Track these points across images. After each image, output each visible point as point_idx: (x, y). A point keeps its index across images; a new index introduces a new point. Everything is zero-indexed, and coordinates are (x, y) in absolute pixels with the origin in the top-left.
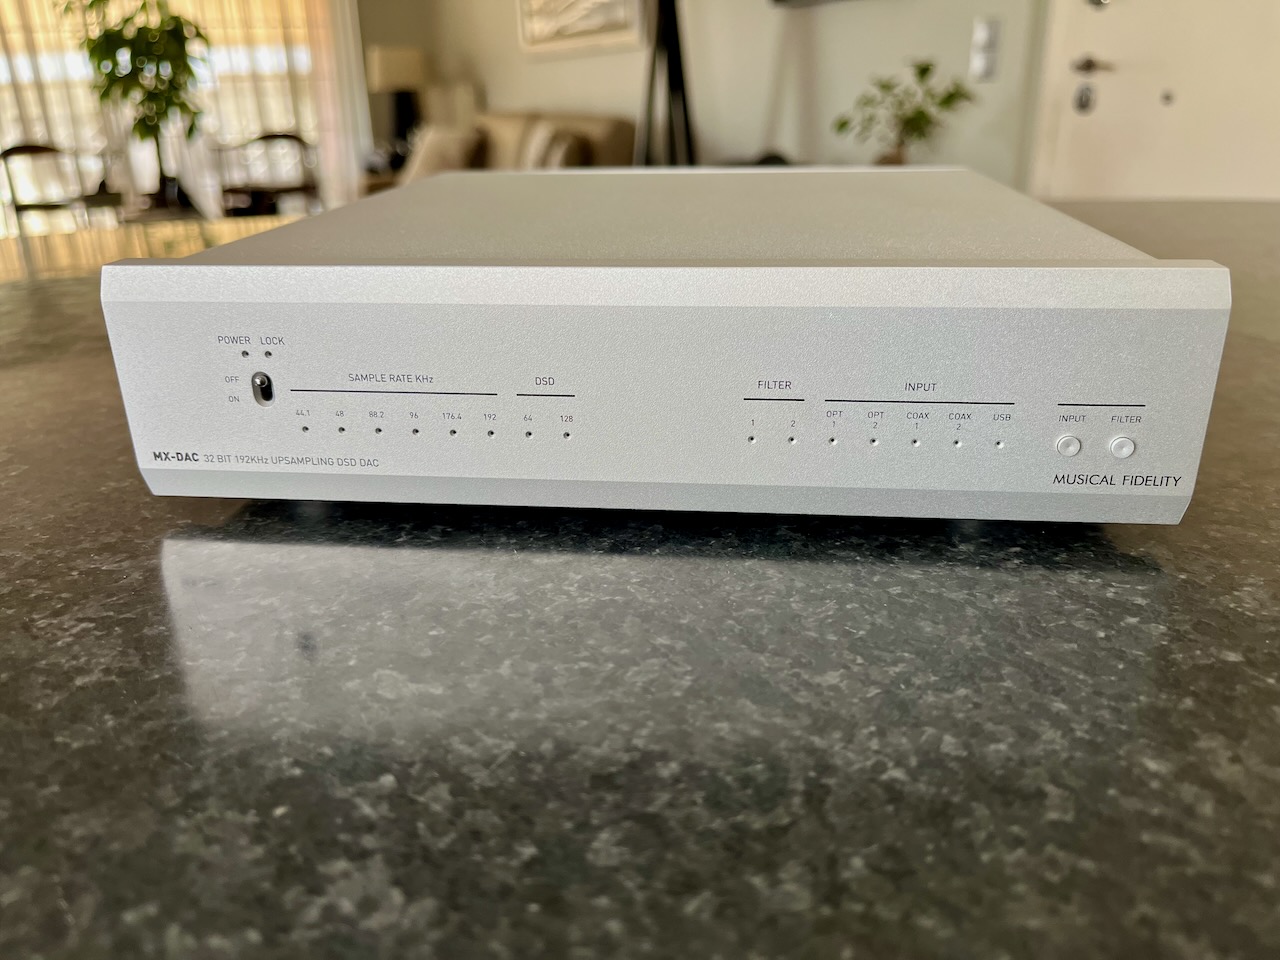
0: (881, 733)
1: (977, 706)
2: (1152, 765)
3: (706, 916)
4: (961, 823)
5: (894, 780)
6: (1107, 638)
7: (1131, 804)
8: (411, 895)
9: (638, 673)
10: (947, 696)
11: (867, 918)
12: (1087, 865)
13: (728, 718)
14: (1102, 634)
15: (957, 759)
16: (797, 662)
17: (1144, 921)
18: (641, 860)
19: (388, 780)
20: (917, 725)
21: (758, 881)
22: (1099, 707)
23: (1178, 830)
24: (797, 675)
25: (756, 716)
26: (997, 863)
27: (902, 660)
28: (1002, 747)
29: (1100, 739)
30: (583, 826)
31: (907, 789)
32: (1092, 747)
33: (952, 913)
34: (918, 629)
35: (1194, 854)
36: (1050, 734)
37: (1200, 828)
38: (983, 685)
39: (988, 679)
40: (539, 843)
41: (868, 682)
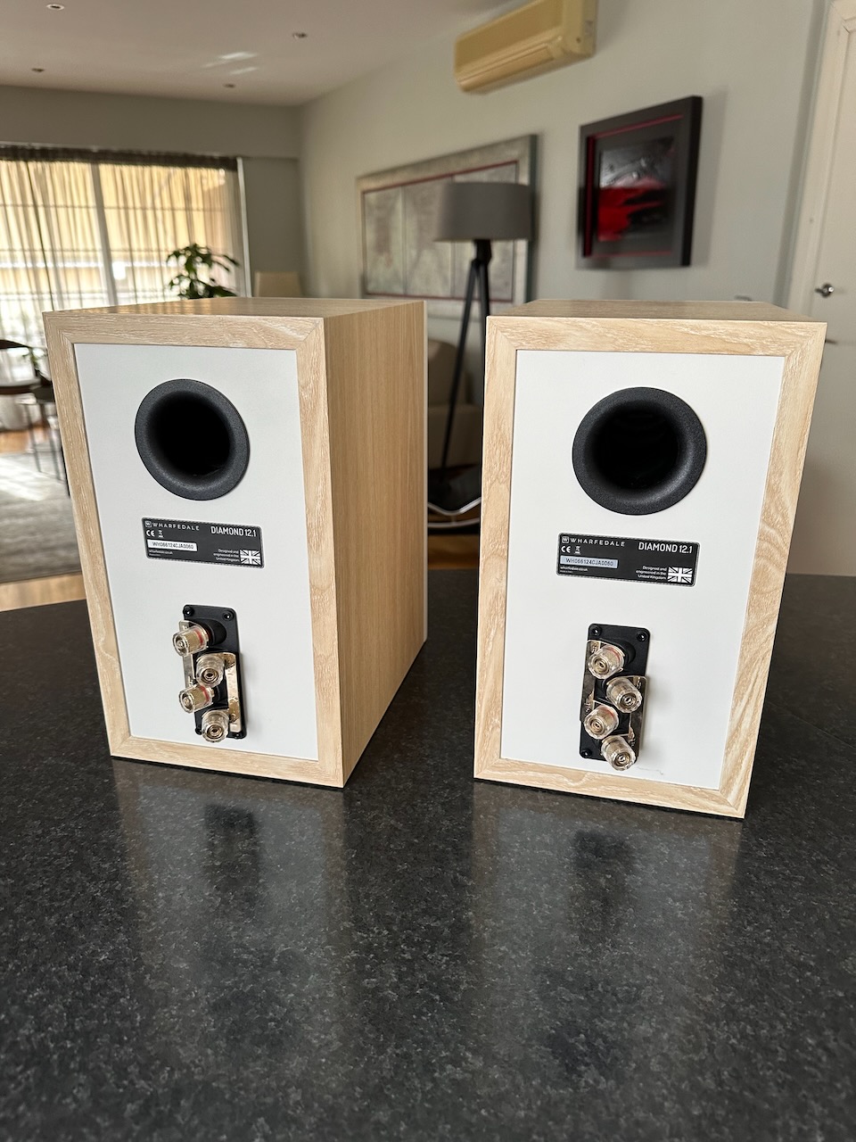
0: (727, 1024)
1: (757, 1013)
2: (810, 1041)
3: (688, 1089)
4: (754, 1061)
5: (733, 1043)
6: (800, 982)
7: (802, 1056)
8: (607, 1079)
9: (645, 993)
10: (747, 1008)
11: (730, 1091)
12: (789, 1077)
13: (679, 1015)
14: (798, 981)
15: (752, 1036)
16: (696, 991)
17: (804, 1096)
18: (666, 1069)
19: (582, 1036)
20: (738, 1021)
21: (699, 1078)
22: (795, 1015)
23: (815, 1066)
24: (697, 996)
25: (688, 1015)
26: (765, 1075)
27: (731, 990)
28: (765, 1031)
29: (795, 1029)
30: (646, 1057)
31: (737, 1047)
32: (793, 1033)
33: (752, 1091)
34: (735, 975)
35: (819, 1075)
36: (780, 1027)
37: (822, 1066)
38: (758, 1003)
39: (759, 1001)
40: (636, 1062)
41: (721, 1000)
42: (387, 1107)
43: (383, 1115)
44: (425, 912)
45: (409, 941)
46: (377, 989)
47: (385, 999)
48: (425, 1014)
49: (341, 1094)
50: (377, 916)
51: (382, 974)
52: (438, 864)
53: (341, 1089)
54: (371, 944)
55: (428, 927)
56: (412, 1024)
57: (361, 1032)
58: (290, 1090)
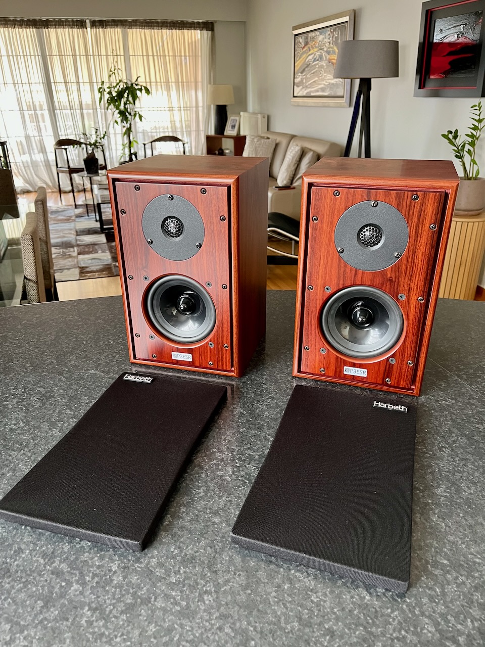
42: (219, 517)
43: (217, 520)
44: (249, 449)
45: (240, 459)
46: (223, 476)
47: (224, 480)
48: (241, 487)
49: (201, 511)
50: (228, 448)
51: (226, 470)
52: (259, 430)
53: (201, 510)
54: (223, 459)
55: (249, 455)
56: (235, 490)
57: (213, 491)
58: (181, 508)
